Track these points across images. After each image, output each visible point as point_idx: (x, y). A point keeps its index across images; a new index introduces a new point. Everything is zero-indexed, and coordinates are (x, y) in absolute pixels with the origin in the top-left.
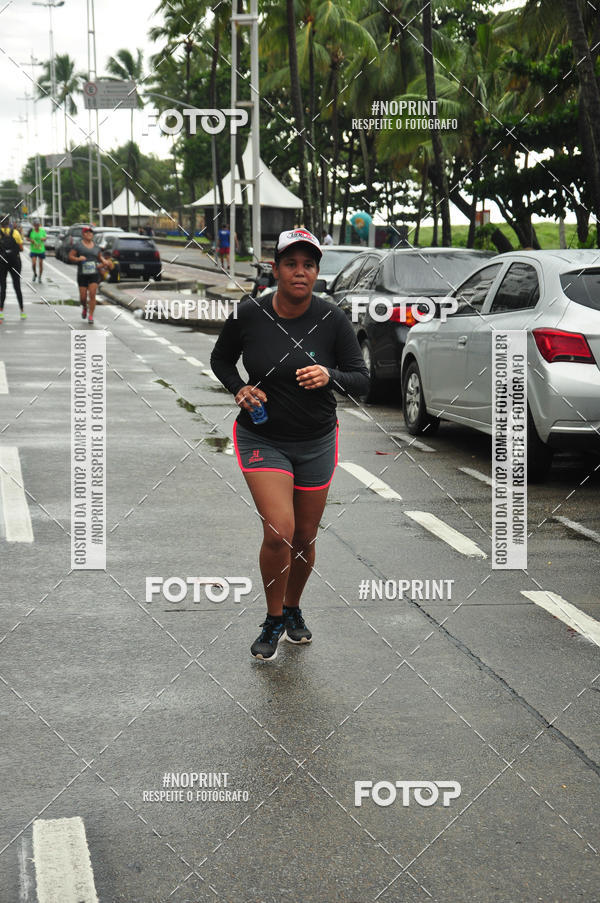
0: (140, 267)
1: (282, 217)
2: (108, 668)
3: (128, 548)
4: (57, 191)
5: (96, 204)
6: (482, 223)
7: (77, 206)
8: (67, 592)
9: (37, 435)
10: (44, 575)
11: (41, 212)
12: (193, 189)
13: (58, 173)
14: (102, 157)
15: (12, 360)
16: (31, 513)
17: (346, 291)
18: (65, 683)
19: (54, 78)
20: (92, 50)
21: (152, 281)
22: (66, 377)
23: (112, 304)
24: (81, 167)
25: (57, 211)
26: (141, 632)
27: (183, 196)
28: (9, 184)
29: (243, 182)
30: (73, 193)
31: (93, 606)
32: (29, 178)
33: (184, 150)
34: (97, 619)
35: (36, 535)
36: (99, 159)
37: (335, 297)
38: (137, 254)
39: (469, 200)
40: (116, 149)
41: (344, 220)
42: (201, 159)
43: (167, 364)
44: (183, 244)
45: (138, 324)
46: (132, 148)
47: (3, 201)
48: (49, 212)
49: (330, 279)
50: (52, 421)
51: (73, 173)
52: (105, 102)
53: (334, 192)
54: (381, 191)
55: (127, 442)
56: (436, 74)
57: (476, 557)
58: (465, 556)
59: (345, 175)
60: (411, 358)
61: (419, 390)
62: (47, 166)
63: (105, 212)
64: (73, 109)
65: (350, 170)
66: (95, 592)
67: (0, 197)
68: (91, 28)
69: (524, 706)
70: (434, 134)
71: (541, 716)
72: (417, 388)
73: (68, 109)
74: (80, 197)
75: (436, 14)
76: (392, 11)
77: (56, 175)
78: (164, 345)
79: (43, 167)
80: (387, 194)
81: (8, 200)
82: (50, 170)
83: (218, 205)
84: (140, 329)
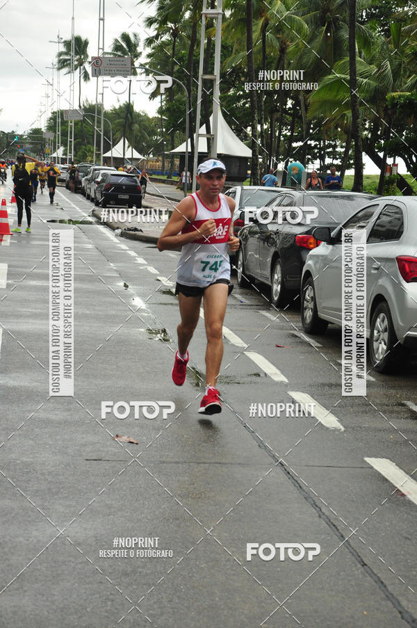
0: (126, 197)
1: (238, 164)
3: (69, 410)
4: (71, 138)
5: (99, 150)
6: (391, 174)
7: (86, 150)
9: (19, 321)
11: (60, 153)
12: (173, 139)
13: (73, 124)
14: (106, 113)
15: (14, 263)
19: (73, 53)
20: (102, 32)
21: (134, 208)
22: (46, 277)
23: (101, 224)
25: (70, 153)
26: (63, 475)
27: (167, 145)
28: (37, 132)
29: (209, 136)
30: (83, 140)
31: (31, 454)
32: (52, 128)
33: (168, 109)
34: (32, 463)
36: (102, 115)
38: (124, 187)
39: (381, 155)
40: (117, 107)
41: (286, 168)
43: (131, 271)
44: (163, 181)
45: (116, 240)
46: (128, 107)
47: (31, 143)
48: (65, 154)
50: (34, 311)
51: (84, 125)
52: (107, 72)
53: (278, 146)
54: (315, 146)
56: (358, 59)
57: (336, 430)
58: (328, 428)
59: (289, 134)
60: (308, 274)
61: (313, 299)
62: (65, 119)
63: (105, 155)
64: (86, 77)
65: (292, 130)
66: (36, 443)
67: (30, 141)
68: (102, 16)
69: (347, 547)
70: (353, 105)
71: (359, 557)
72: (312, 297)
73: (82, 77)
74: (89, 143)
75: (364, 14)
76: (328, 10)
77: (71, 126)
78: (132, 257)
79: (62, 119)
80: (320, 149)
81: (37, 144)
82: (67, 122)
83: (189, 153)
84: (117, 243)
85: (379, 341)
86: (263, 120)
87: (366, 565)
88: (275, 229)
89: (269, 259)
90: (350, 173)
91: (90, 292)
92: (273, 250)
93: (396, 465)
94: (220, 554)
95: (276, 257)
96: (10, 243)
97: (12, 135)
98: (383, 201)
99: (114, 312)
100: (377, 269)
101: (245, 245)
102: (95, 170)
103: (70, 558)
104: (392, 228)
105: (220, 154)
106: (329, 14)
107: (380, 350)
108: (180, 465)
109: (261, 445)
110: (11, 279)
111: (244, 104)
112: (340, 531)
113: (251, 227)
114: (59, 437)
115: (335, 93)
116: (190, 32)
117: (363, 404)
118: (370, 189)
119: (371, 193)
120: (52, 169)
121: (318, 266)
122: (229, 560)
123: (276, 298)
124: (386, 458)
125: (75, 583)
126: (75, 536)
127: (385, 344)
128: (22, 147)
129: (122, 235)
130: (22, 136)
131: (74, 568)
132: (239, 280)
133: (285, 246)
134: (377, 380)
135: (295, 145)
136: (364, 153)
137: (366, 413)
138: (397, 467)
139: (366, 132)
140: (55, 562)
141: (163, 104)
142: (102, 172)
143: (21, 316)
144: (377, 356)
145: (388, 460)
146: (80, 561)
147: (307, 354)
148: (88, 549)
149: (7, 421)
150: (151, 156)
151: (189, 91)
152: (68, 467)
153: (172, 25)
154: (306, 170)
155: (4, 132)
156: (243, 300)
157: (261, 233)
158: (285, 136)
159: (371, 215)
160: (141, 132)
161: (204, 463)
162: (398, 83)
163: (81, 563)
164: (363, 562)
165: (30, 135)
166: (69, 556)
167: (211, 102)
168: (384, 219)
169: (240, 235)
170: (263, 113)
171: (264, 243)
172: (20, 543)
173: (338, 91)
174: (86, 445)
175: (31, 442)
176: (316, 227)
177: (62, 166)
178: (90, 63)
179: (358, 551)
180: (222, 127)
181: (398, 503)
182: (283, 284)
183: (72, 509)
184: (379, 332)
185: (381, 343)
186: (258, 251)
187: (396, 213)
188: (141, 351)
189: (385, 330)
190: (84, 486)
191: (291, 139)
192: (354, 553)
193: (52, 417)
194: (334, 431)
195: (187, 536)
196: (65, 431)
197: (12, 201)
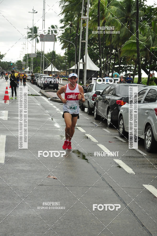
0: (53, 86)
2: (16, 201)
3: (31, 166)
4: (32, 64)
5: (42, 68)
6: (152, 77)
7: (37, 68)
8: (10, 178)
10: (5, 173)
11: (28, 69)
12: (70, 64)
14: (45, 55)
15: (11, 111)
16: (5, 155)
17: (106, 95)
18: (3, 205)
19: (33, 33)
20: (44, 26)
21: (56, 90)
23: (43, 96)
24: (39, 57)
25: (32, 69)
27: (68, 66)
28: (19, 62)
29: (84, 63)
30: (37, 65)
31: (17, 183)
32: (25, 60)
33: (68, 53)
34: (17, 186)
35: (5, 161)
37: (102, 96)
39: (148, 70)
40: (49, 52)
41: (112, 75)
42: (73, 56)
45: (48, 102)
46: (54, 53)
47: (17, 66)
48: (30, 70)
49: (101, 91)
51: (37, 59)
52: (46, 40)
53: (110, 67)
54: (123, 67)
55: (38, 135)
56: (139, 35)
57: (132, 174)
58: (129, 173)
59: (113, 62)
60: (121, 115)
61: (123, 124)
62: (30, 57)
63: (45, 70)
64: (38, 41)
65: (115, 61)
66: (18, 178)
67: (17, 65)
68: (44, 19)
69: (137, 219)
70: (137, 52)
71: (141, 223)
72: (122, 123)
73: (36, 41)
74: (39, 66)
75: (142, 18)
76: (128, 17)
77: (32, 59)
78: (54, 108)
79: (29, 57)
80: (125, 68)
81: (19, 66)
82: (31, 58)
83: (76, 69)
84: (49, 103)
85: (148, 140)
86: (104, 57)
87: (144, 226)
88: (108, 98)
89: (106, 109)
90: (137, 77)
91: (39, 121)
92: (108, 106)
93: (155, 187)
94: (88, 221)
95: (109, 108)
96: (9, 103)
97: (10, 63)
98: (149, 88)
99: (48, 129)
100: (147, 113)
101: (97, 104)
102: (41, 76)
103: (31, 223)
104: (153, 98)
105: (88, 70)
106: (128, 18)
107: (148, 144)
108: (73, 187)
109: (103, 180)
110: (10, 116)
111: (97, 51)
112: (134, 213)
113: (99, 97)
114: (27, 176)
115: (131, 48)
116: (77, 25)
117: (142, 164)
118: (144, 83)
119: (145, 84)
120: (25, 75)
121: (125, 112)
122: (91, 224)
123: (109, 124)
124: (151, 185)
125: (33, 232)
126: (33, 214)
127: (150, 141)
128: (14, 67)
129: (51, 100)
130: (14, 63)
131: (33, 226)
132: (95, 117)
133: (112, 104)
134: (147, 155)
135: (116, 66)
136: (142, 69)
137: (143, 167)
138: (155, 188)
139: (142, 62)
140: (26, 224)
141: (66, 51)
142: (43, 76)
143: (13, 130)
144: (147, 146)
145: (152, 186)
146: (35, 224)
147: (120, 145)
148: (38, 220)
149: (8, 170)
150: (62, 70)
151: (76, 47)
152: (30, 188)
153: (70, 22)
154: (120, 76)
155: (7, 62)
156: (96, 124)
157: (103, 99)
158: (112, 63)
159: (144, 93)
160: (58, 61)
161: (82, 186)
162: (154, 44)
163: (35, 225)
164: (143, 225)
165: (17, 63)
166: (31, 222)
167: (84, 50)
168: (150, 94)
169: (95, 100)
170: (104, 54)
171: (104, 103)
172: (12, 217)
173: (132, 46)
174: (37, 179)
175: (17, 178)
176: (124, 97)
177: (29, 74)
178: (39, 36)
179: (141, 220)
180: (88, 60)
181: (156, 202)
182: (111, 118)
183: (32, 204)
184: (148, 137)
185: (149, 141)
186: (102, 106)
187: (154, 92)
188: (58, 144)
189: (150, 136)
190: (37, 195)
191: (114, 64)
192: (139, 222)
193: (25, 169)
194: (131, 174)
195: (76, 215)
196: (29, 174)
197: (10, 88)
